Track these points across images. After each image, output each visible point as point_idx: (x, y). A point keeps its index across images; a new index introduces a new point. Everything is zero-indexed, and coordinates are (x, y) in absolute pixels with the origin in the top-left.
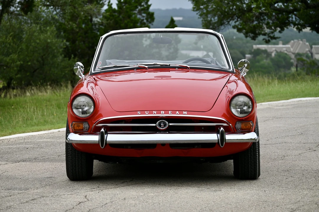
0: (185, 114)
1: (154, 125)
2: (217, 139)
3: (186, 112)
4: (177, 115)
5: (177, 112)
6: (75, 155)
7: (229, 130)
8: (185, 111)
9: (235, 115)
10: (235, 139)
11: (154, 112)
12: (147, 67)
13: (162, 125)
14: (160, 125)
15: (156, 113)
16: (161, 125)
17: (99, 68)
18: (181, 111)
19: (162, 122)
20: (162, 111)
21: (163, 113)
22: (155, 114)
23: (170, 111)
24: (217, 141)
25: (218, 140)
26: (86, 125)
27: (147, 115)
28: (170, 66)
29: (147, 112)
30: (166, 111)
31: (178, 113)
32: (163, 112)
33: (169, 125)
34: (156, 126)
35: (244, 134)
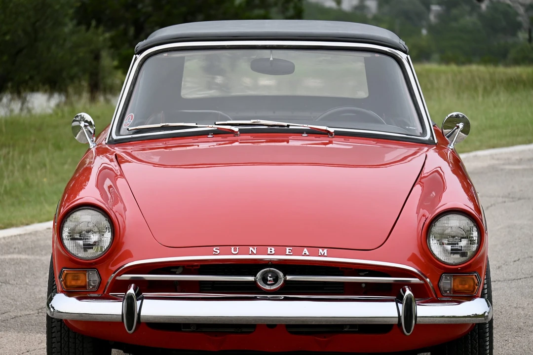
0: (323, 256)
1: (251, 279)
2: (397, 316)
3: (325, 250)
4: (306, 256)
5: (306, 251)
6: (69, 341)
7: (424, 294)
8: (323, 248)
9: (438, 259)
10: (437, 317)
11: (251, 248)
12: (236, 129)
13: (269, 279)
14: (265, 280)
15: (255, 252)
16: (267, 280)
17: (128, 129)
18: (313, 248)
19: (270, 272)
20: (269, 248)
21: (273, 252)
22: (253, 255)
23: (288, 249)
24: (397, 319)
25: (399, 317)
26: (93, 278)
27: (235, 255)
28: (290, 127)
29: (235, 250)
30: (281, 249)
31: (308, 254)
32: (273, 249)
33: (285, 281)
34: (255, 282)
35: (459, 303)
